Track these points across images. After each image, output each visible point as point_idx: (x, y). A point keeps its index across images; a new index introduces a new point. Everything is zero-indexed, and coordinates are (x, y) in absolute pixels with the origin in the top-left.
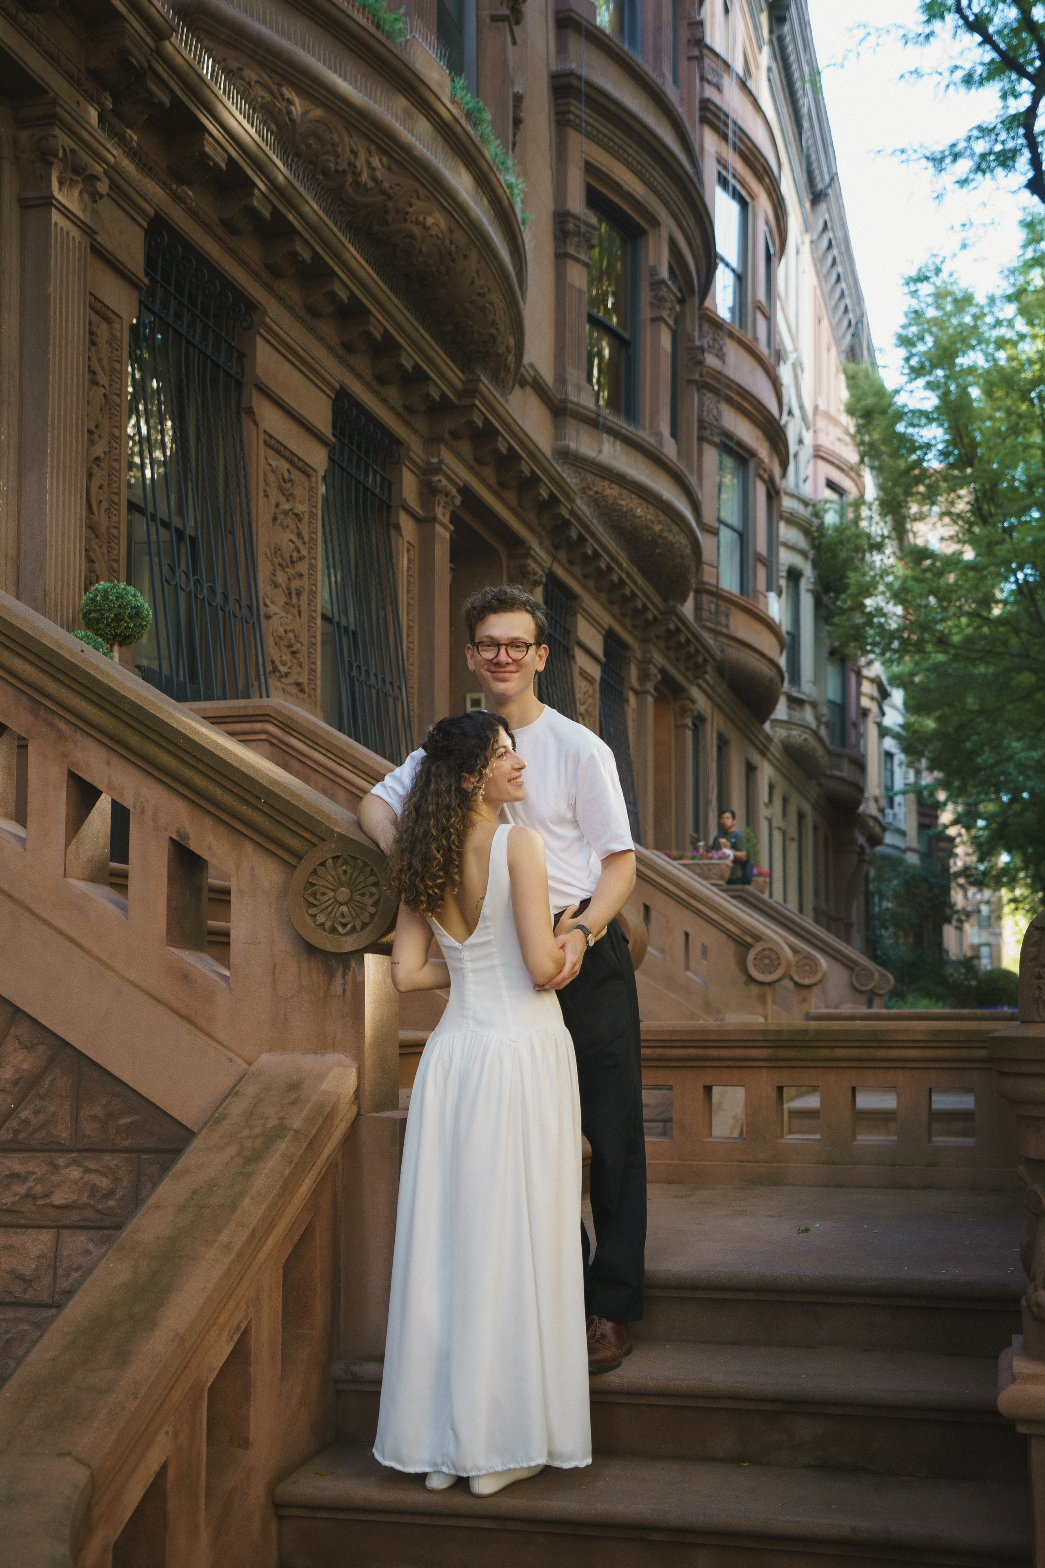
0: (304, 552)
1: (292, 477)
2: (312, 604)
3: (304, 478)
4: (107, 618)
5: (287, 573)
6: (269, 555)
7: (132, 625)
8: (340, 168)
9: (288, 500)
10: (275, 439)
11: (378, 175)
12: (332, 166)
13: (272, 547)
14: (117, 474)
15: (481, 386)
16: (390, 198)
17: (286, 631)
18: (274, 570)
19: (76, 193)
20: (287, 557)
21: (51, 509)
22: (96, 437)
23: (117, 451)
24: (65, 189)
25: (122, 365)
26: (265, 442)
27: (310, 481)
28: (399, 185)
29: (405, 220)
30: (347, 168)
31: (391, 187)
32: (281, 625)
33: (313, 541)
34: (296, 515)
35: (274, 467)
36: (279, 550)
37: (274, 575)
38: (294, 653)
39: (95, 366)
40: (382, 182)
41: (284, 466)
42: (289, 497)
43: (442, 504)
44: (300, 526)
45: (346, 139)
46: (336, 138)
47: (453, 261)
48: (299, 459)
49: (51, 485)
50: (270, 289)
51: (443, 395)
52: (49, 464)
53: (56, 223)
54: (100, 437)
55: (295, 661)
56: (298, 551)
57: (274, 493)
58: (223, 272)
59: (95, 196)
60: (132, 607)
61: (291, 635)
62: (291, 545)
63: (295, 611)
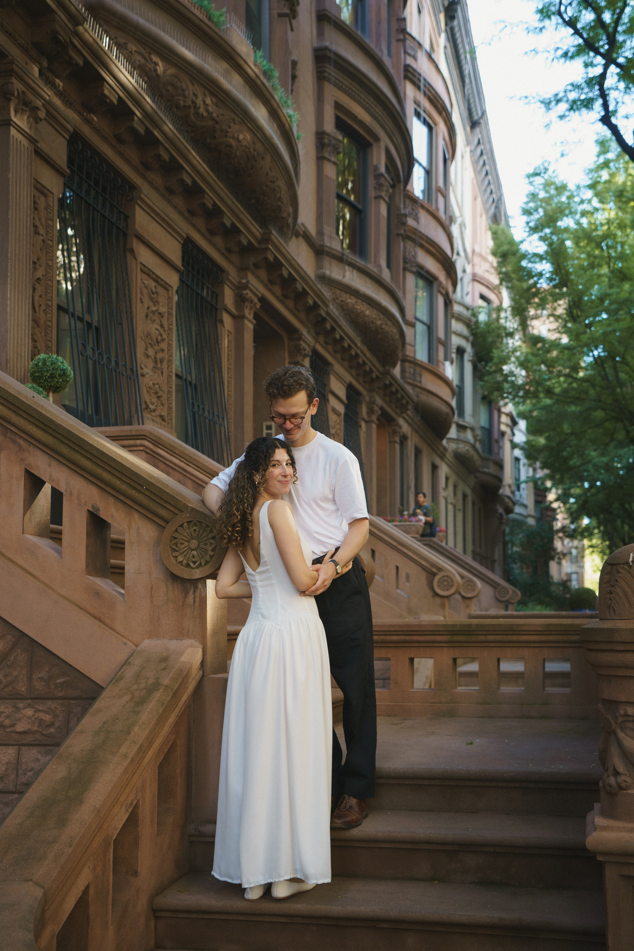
0: (165, 336)
1: (158, 291)
2: (170, 368)
3: (164, 291)
4: (46, 376)
5: (154, 349)
6: (143, 338)
7: (61, 380)
8: (187, 104)
9: (155, 305)
10: (147, 267)
11: (210, 109)
12: (182, 103)
13: (145, 333)
14: (51, 288)
15: (273, 237)
16: (217, 123)
17: (154, 384)
18: (147, 347)
19: (25, 118)
20: (155, 339)
21: (10, 310)
22: (38, 266)
23: (51, 275)
24: (19, 115)
25: (53, 223)
26: (141, 270)
27: (168, 293)
28: (222, 115)
29: (226, 136)
30: (191, 104)
31: (218, 116)
32: (151, 380)
33: (170, 329)
34: (160, 314)
35: (146, 284)
36: (150, 335)
37: (147, 350)
38: (158, 397)
39: (37, 223)
40: (212, 113)
41: (152, 284)
42: (156, 303)
43: (248, 308)
44: (162, 320)
45: (190, 86)
46: (184, 86)
47: (256, 161)
48: (162, 280)
49: (11, 295)
50: (144, 177)
51: (249, 242)
52: (9, 282)
53: (13, 136)
54: (40, 266)
55: (159, 402)
56: (161, 336)
57: (147, 301)
58: (115, 166)
59: (37, 120)
60: (61, 370)
61: (157, 386)
62: (157, 332)
63: (159, 372)
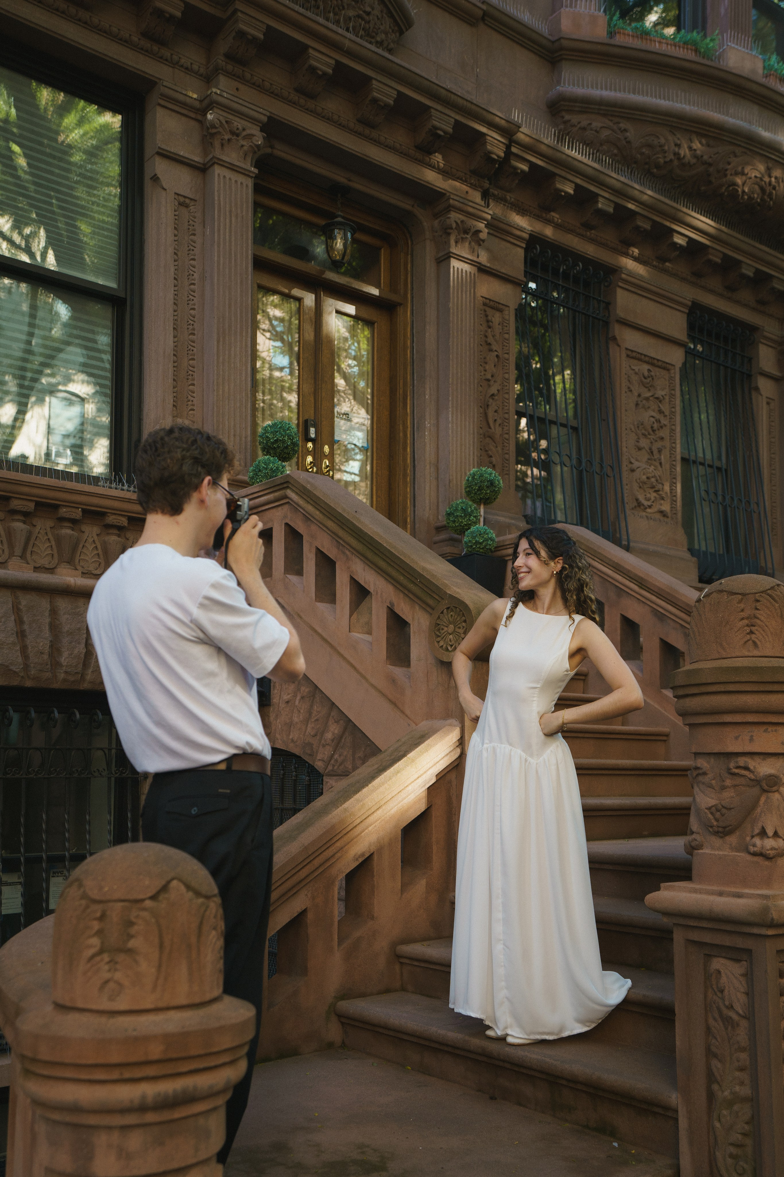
0: (664, 421)
1: (652, 374)
2: (672, 456)
3: (664, 372)
5: (650, 439)
6: (633, 429)
8: (668, 159)
9: (649, 390)
10: (635, 352)
11: (700, 153)
12: (662, 161)
13: (636, 423)
14: (507, 401)
16: (710, 165)
17: (648, 478)
18: (637, 438)
19: (467, 244)
20: (649, 428)
21: (452, 432)
22: (492, 382)
23: (507, 387)
24: (460, 245)
26: (628, 356)
27: (668, 373)
28: (718, 153)
29: (726, 175)
30: (673, 158)
31: (710, 157)
32: (644, 474)
33: (673, 413)
34: (657, 398)
35: (637, 370)
36: (642, 424)
37: (638, 442)
38: (656, 491)
39: (490, 340)
40: (702, 156)
41: (645, 368)
42: (649, 387)
44: (660, 405)
45: (670, 138)
46: (663, 141)
47: (774, 189)
48: (658, 360)
49: (452, 417)
50: (625, 255)
52: (450, 406)
53: (454, 267)
54: (494, 381)
55: (658, 497)
56: (658, 421)
57: (637, 388)
59: (479, 242)
60: (488, 481)
61: (653, 480)
62: (652, 419)
63: (658, 464)
